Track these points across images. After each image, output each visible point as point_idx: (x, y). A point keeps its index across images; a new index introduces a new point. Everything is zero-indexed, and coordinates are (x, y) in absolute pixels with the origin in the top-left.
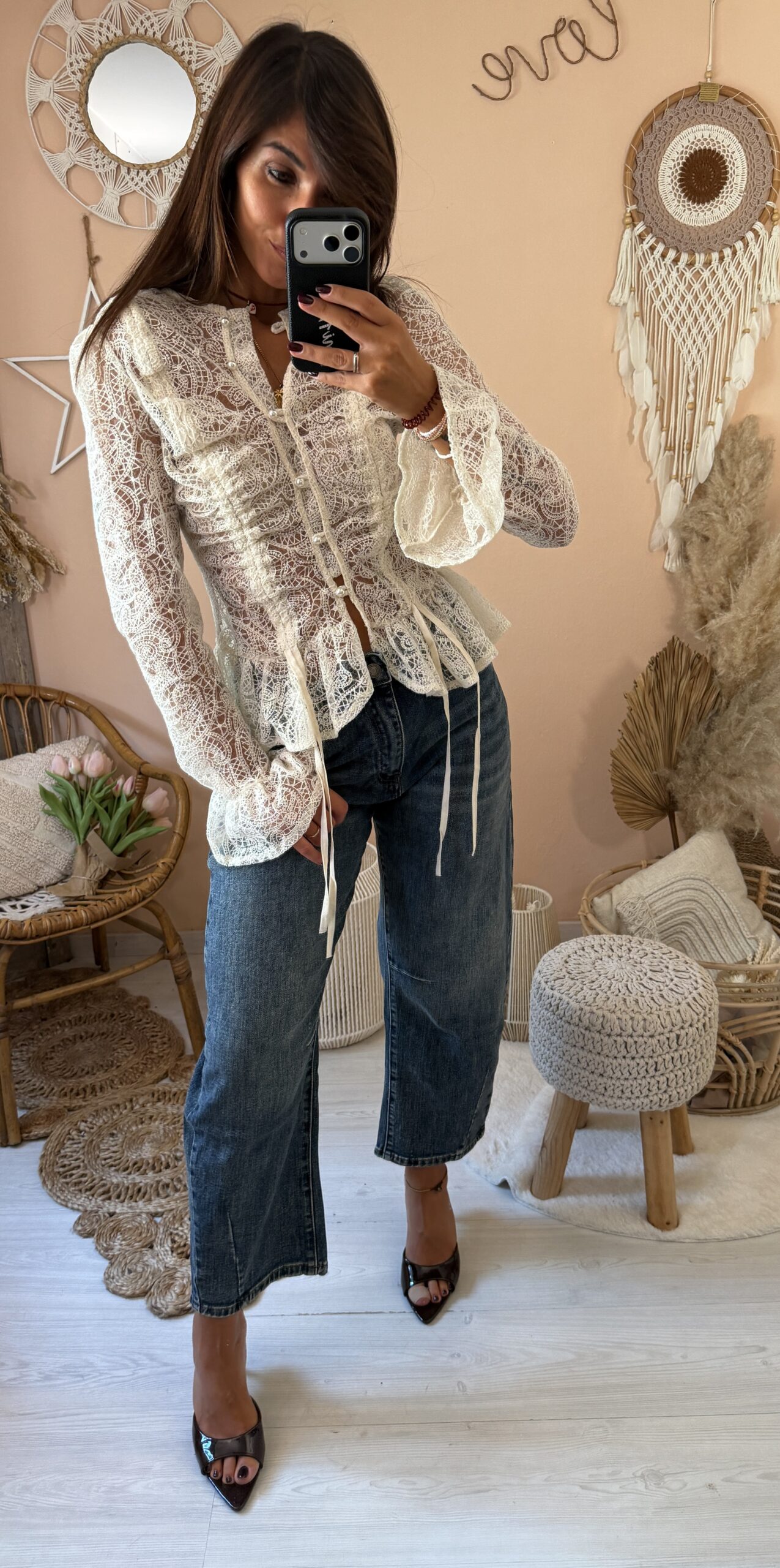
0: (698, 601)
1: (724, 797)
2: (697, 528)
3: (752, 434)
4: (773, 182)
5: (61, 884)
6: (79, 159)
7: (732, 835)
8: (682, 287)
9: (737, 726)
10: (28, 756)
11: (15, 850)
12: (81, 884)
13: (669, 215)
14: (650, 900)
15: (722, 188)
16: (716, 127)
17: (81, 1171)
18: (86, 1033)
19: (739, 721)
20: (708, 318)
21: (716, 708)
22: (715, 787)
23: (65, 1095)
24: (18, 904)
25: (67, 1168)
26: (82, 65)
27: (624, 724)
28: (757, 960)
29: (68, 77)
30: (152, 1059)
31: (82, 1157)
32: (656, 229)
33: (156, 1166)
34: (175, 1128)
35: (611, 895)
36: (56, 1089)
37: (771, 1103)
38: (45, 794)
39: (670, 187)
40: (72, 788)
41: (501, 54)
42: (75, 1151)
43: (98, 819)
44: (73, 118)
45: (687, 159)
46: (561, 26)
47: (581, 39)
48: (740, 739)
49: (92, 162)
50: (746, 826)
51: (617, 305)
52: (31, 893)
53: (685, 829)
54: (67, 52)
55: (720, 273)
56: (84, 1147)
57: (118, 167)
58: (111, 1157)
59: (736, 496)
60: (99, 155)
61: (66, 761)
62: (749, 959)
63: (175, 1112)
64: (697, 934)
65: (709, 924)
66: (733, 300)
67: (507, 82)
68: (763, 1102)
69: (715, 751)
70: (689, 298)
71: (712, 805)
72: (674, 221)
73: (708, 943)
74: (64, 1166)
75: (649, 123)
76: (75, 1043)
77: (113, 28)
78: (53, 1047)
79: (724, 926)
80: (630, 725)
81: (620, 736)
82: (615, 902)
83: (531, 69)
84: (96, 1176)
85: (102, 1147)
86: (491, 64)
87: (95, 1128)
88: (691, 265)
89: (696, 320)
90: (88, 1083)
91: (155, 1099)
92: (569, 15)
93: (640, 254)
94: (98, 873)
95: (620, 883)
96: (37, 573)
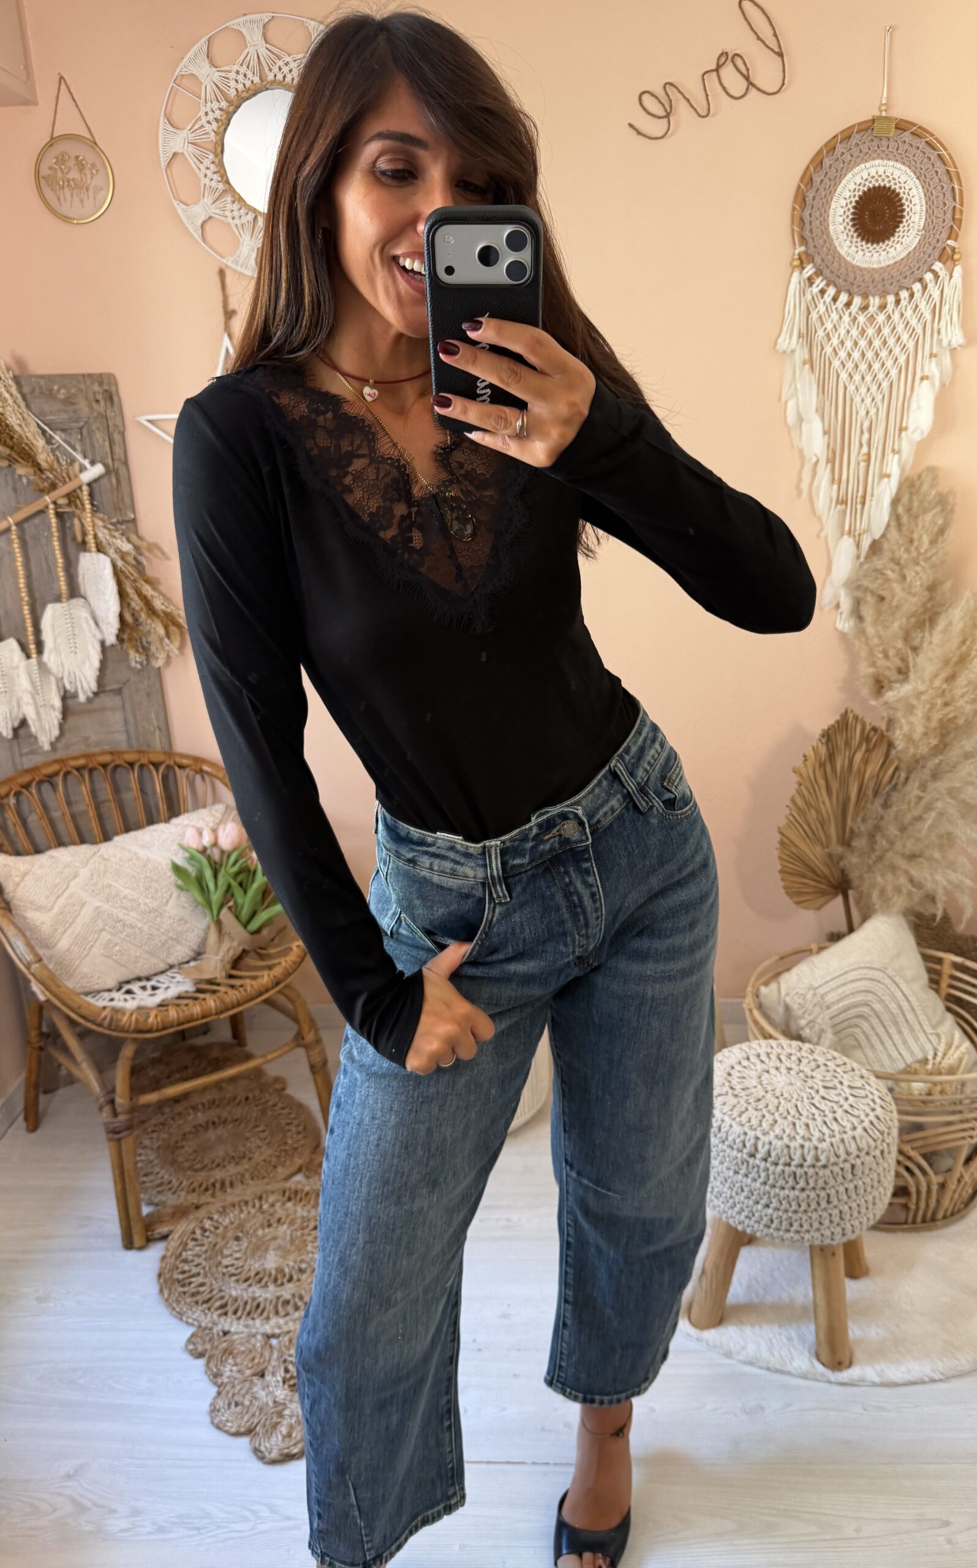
0: (873, 664)
1: (903, 880)
2: (873, 586)
3: (932, 487)
4: (954, 219)
5: (192, 964)
6: (214, 211)
7: (913, 918)
8: (855, 332)
9: (917, 803)
10: (160, 827)
11: (146, 928)
12: (214, 965)
13: (840, 257)
14: (821, 991)
15: (898, 227)
16: (891, 163)
17: (200, 1280)
18: (219, 1118)
19: (920, 798)
20: (883, 364)
21: (894, 782)
22: (893, 869)
23: (194, 1190)
24: (149, 984)
25: (186, 1275)
26: (218, 114)
27: (793, 801)
28: (938, 1059)
29: (202, 126)
30: (286, 1151)
31: (204, 1263)
32: (827, 272)
33: (279, 1278)
34: (302, 1235)
35: (779, 983)
36: (185, 1183)
37: (953, 1218)
38: (177, 869)
39: (842, 227)
40: (205, 862)
41: (659, 92)
42: (199, 1256)
43: (233, 895)
44: (208, 168)
45: (860, 197)
46: (723, 60)
47: (745, 72)
48: (920, 818)
49: (228, 213)
50: (928, 910)
51: (784, 352)
52: (162, 972)
53: (860, 909)
54: (202, 101)
55: (896, 317)
56: (206, 1251)
57: (256, 217)
58: (232, 1265)
59: (914, 554)
60: (236, 206)
61: (200, 833)
62: (930, 1057)
63: (305, 1214)
64: (873, 1028)
65: (886, 1018)
66: (911, 345)
67: (666, 120)
68: (945, 1217)
69: (893, 830)
70: (863, 343)
71: (889, 888)
72: (846, 262)
73: (886, 1039)
74: (183, 1272)
75: (818, 160)
76: (206, 1128)
77: (250, 75)
78: (184, 1135)
79: (903, 1020)
80: (799, 801)
81: (788, 811)
82: (783, 993)
83: (692, 106)
84: (216, 1286)
85: (226, 1252)
86: (648, 100)
87: (221, 1229)
88: (864, 308)
89: (870, 366)
90: (218, 1178)
91: (286, 1198)
92: (731, 50)
93: (809, 297)
94: (231, 953)
95: (788, 970)
96: (172, 637)
